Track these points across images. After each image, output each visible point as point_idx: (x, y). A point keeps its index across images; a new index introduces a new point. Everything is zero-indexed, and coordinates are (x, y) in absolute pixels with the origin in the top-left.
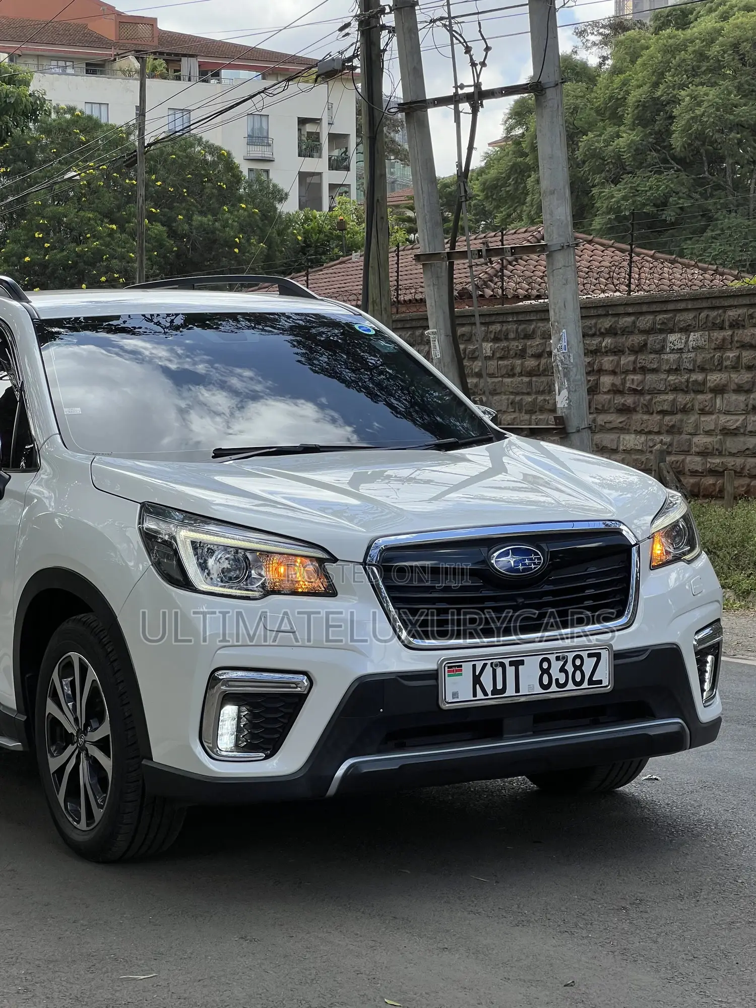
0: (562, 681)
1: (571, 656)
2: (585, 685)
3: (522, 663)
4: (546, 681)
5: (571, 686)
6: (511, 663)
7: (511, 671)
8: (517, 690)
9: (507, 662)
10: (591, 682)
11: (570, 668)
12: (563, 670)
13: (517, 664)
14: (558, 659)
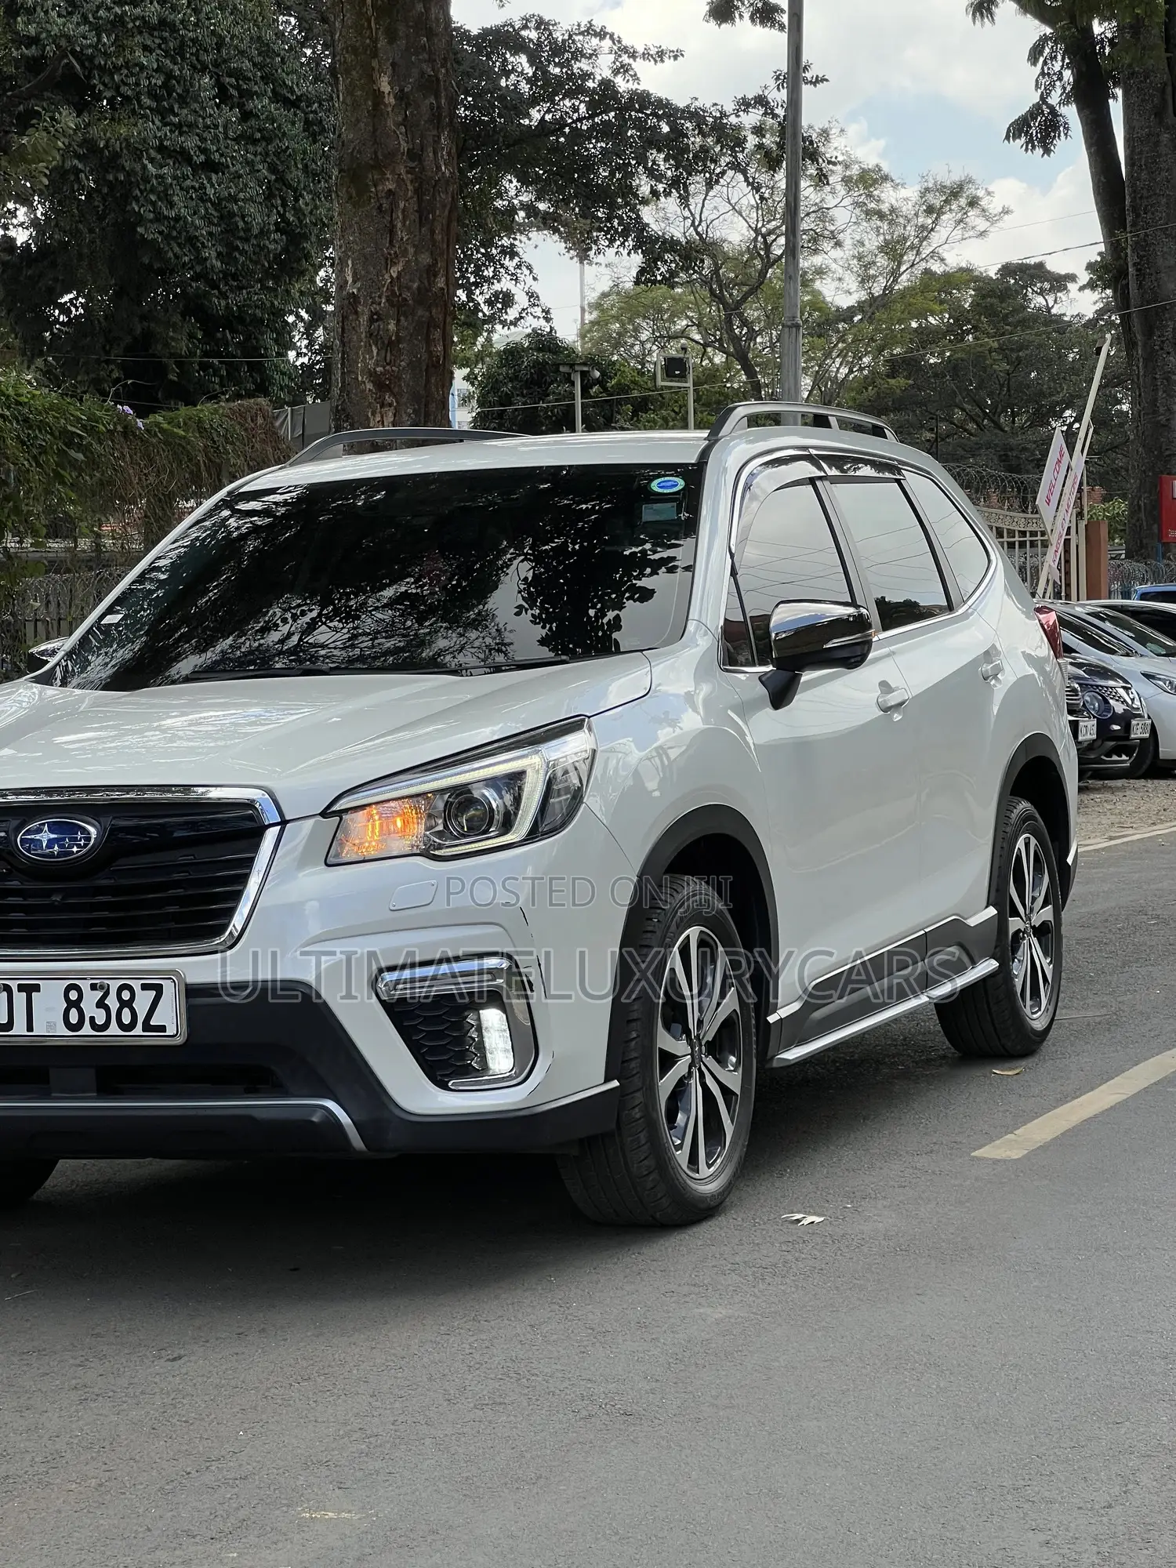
0: (100, 1021)
1: (114, 986)
2: (138, 1030)
3: (37, 988)
4: (74, 1017)
5: (114, 1029)
6: (21, 988)
7: (20, 999)
8: (30, 1028)
9: (14, 985)
10: (147, 1026)
11: (112, 1002)
12: (101, 1004)
13: (30, 990)
14: (93, 987)
